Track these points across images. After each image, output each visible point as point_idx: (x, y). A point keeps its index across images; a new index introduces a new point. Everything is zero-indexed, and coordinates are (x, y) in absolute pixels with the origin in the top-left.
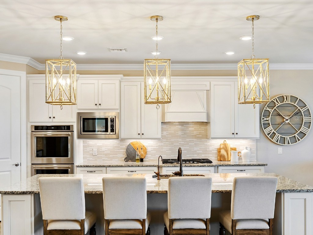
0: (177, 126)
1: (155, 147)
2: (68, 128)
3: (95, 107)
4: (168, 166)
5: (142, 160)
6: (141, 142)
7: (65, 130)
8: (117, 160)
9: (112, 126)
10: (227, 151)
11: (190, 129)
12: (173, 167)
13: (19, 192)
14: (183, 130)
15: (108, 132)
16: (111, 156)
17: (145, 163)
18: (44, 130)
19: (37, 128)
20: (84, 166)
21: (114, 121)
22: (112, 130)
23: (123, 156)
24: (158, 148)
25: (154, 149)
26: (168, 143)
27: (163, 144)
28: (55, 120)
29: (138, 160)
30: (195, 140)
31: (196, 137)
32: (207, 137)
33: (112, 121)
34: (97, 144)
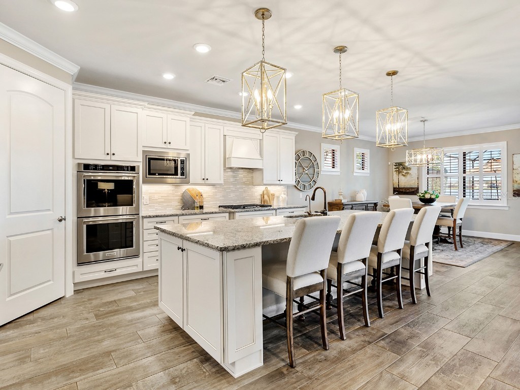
0: (229, 173)
1: (210, 194)
2: (133, 169)
3: (164, 146)
4: (241, 212)
5: (201, 207)
6: (198, 189)
7: (128, 171)
8: (172, 209)
9: (182, 169)
10: (269, 197)
11: (240, 176)
12: (245, 211)
13: (251, 245)
14: (234, 177)
15: (177, 175)
16: (165, 204)
17: (205, 210)
18: (91, 170)
19: (87, 167)
20: (154, 217)
21: (184, 163)
22: (182, 174)
23: (178, 204)
24: (212, 194)
25: (209, 196)
26: (221, 189)
27: (217, 191)
28: (113, 158)
29: (197, 207)
30: (244, 186)
31: (244, 183)
32: (253, 184)
33: (182, 162)
34: (149, 191)
